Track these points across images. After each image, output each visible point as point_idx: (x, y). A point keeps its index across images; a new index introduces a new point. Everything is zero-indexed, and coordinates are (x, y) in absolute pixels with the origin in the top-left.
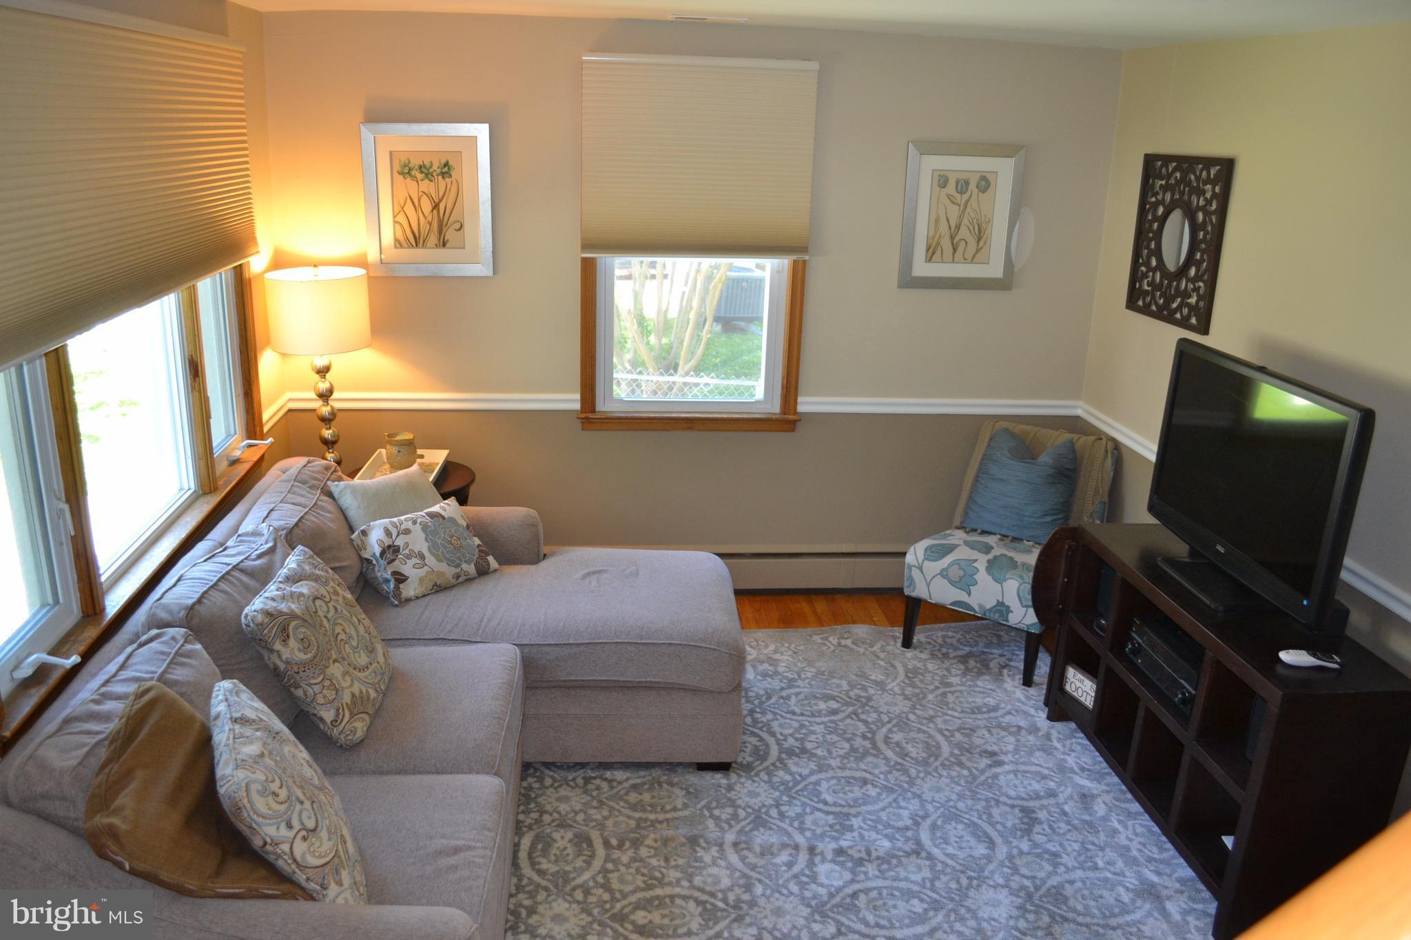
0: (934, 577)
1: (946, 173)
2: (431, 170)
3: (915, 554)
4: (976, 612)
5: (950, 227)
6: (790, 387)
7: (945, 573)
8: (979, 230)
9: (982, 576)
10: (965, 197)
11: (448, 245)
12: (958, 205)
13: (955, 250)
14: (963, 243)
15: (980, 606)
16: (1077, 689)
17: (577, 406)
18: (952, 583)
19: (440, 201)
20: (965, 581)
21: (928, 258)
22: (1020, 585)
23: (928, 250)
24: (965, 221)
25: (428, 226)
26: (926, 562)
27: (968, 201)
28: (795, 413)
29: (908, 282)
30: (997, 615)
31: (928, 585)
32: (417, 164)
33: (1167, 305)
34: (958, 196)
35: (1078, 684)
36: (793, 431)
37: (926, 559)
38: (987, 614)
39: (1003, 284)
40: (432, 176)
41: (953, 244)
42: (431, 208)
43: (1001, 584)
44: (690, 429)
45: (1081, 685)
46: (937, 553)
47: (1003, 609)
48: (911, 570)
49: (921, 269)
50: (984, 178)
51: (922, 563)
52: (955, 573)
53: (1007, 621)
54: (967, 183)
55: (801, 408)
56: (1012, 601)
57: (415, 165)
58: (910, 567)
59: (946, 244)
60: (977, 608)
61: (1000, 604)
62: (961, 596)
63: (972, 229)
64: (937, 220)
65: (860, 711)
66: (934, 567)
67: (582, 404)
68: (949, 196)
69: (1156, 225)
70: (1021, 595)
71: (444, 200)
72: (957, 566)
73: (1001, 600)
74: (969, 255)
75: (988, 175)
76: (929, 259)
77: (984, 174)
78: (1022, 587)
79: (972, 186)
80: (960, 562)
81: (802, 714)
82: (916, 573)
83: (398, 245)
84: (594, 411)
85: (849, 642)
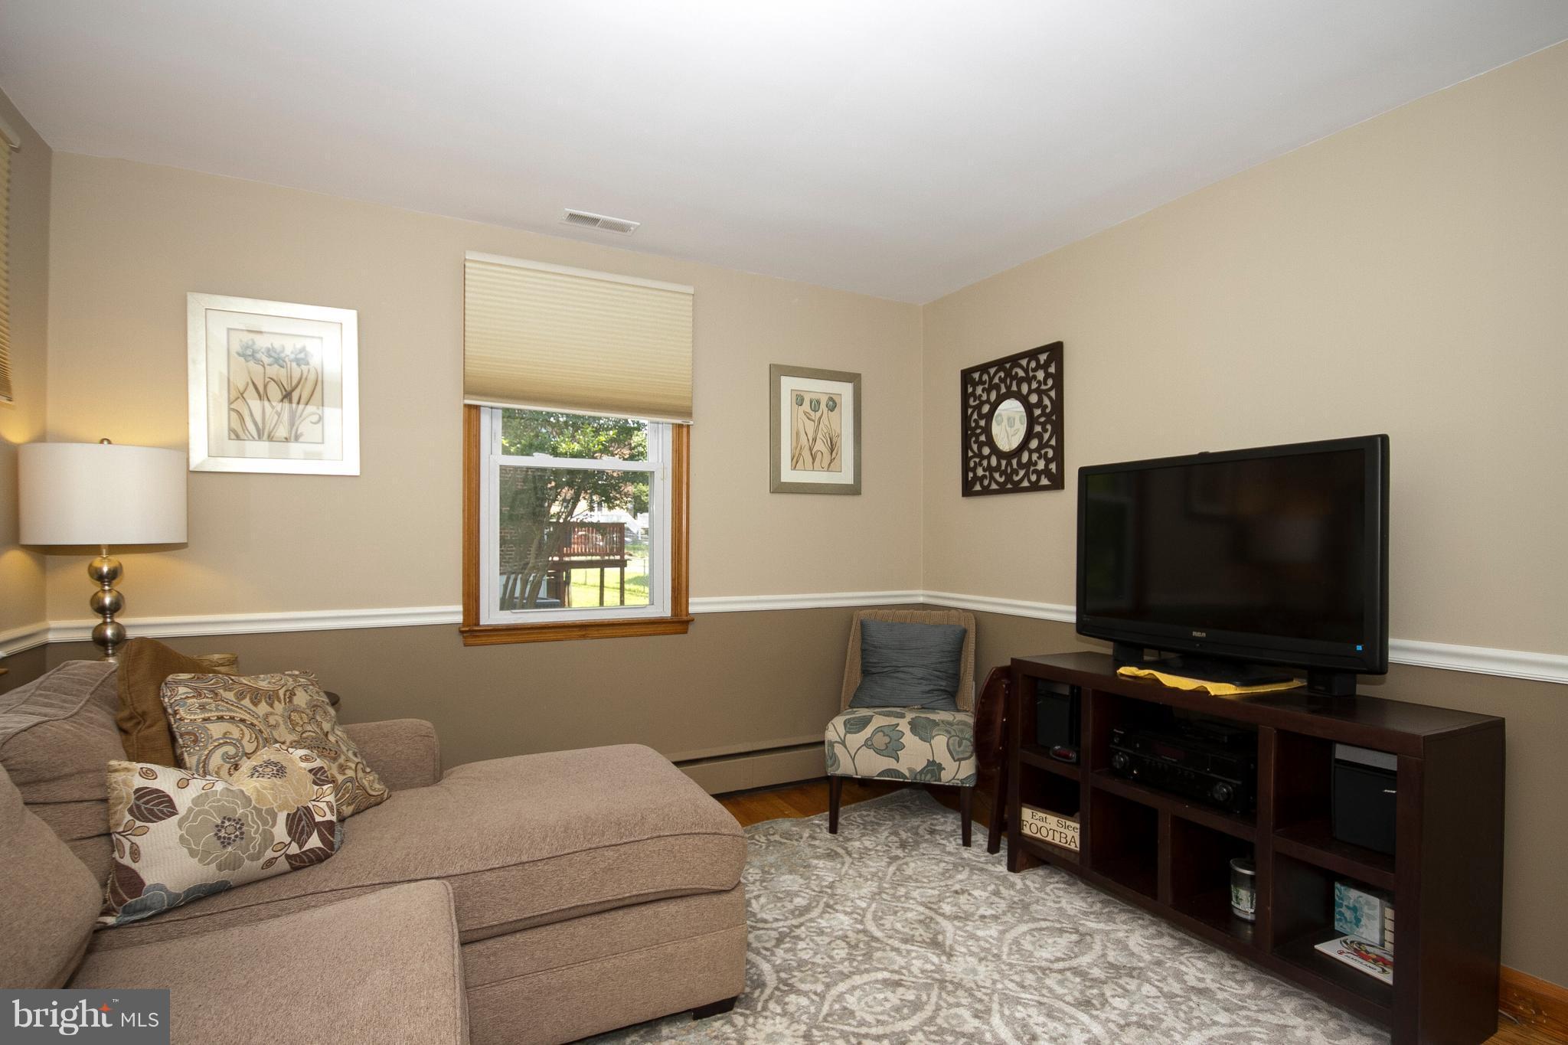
0: (858, 749)
1: (802, 394)
2: (283, 355)
3: (835, 730)
4: (906, 778)
5: (808, 440)
6: (680, 591)
7: (869, 743)
8: (831, 442)
9: (909, 739)
10: (818, 414)
11: (301, 440)
12: (814, 421)
13: (814, 460)
14: (819, 453)
15: (910, 770)
16: (1039, 830)
17: (459, 619)
18: (878, 752)
19: (293, 390)
20: (893, 748)
21: (794, 466)
22: (948, 739)
23: (792, 460)
24: (820, 435)
25: (276, 417)
26: (848, 735)
27: (820, 418)
28: (687, 614)
29: (780, 488)
30: (929, 777)
31: (853, 760)
32: (265, 346)
33: (1009, 479)
34: (812, 413)
35: (1040, 824)
36: (686, 633)
37: (847, 732)
38: (918, 777)
39: (854, 490)
40: (284, 361)
41: (812, 454)
42: (280, 397)
43: (930, 742)
44: (584, 637)
45: (1044, 824)
46: (856, 724)
47: (934, 767)
48: (833, 747)
49: (788, 475)
50: (831, 399)
51: (844, 738)
52: (881, 740)
53: (940, 780)
54: (818, 402)
55: (692, 609)
56: (943, 757)
57: (262, 348)
58: (832, 744)
59: (806, 453)
60: (907, 774)
61: (931, 763)
62: (888, 763)
63: (825, 441)
64: (797, 434)
65: (832, 902)
66: (856, 739)
67: (464, 615)
68: (805, 413)
69: (982, 423)
70: (951, 748)
71: (300, 387)
72: (881, 734)
73: (931, 760)
74: (825, 464)
75: (834, 397)
76: (794, 468)
77: (831, 396)
78: (951, 741)
79: (823, 406)
80: (882, 729)
81: (777, 920)
82: (838, 749)
83: (233, 436)
84: (478, 624)
85: (777, 837)
